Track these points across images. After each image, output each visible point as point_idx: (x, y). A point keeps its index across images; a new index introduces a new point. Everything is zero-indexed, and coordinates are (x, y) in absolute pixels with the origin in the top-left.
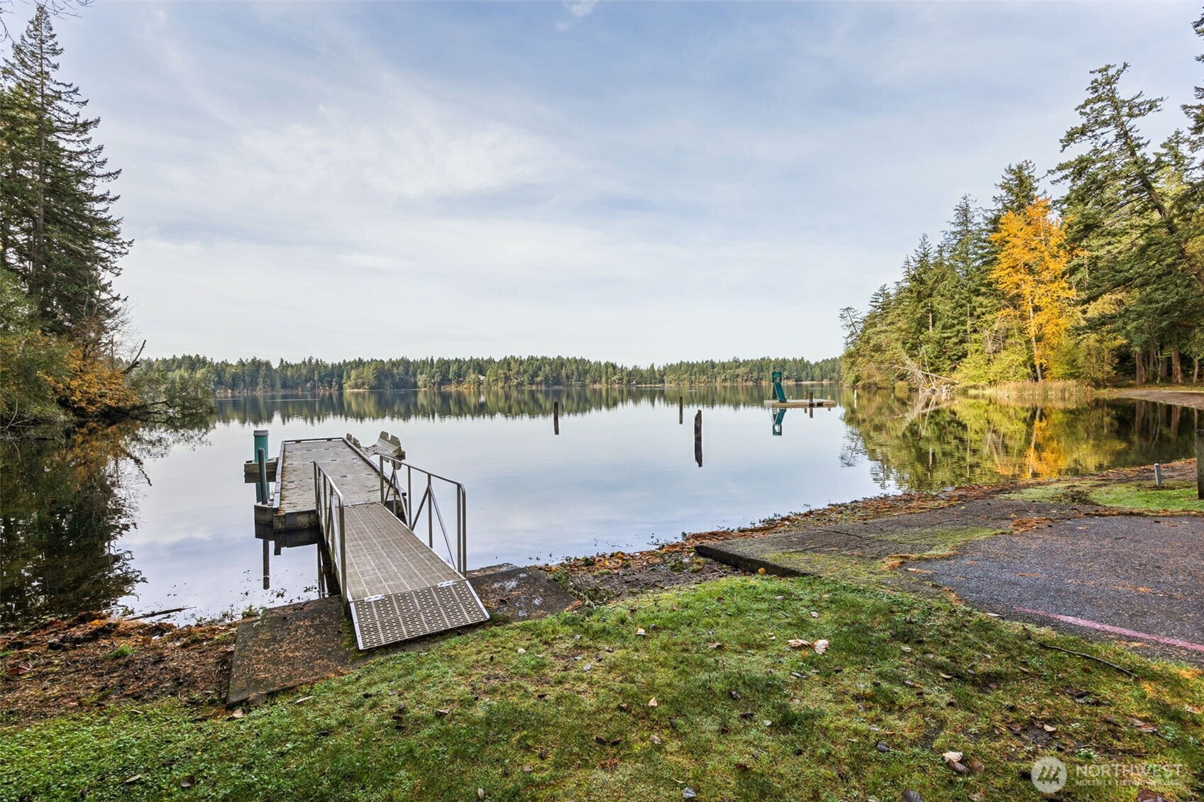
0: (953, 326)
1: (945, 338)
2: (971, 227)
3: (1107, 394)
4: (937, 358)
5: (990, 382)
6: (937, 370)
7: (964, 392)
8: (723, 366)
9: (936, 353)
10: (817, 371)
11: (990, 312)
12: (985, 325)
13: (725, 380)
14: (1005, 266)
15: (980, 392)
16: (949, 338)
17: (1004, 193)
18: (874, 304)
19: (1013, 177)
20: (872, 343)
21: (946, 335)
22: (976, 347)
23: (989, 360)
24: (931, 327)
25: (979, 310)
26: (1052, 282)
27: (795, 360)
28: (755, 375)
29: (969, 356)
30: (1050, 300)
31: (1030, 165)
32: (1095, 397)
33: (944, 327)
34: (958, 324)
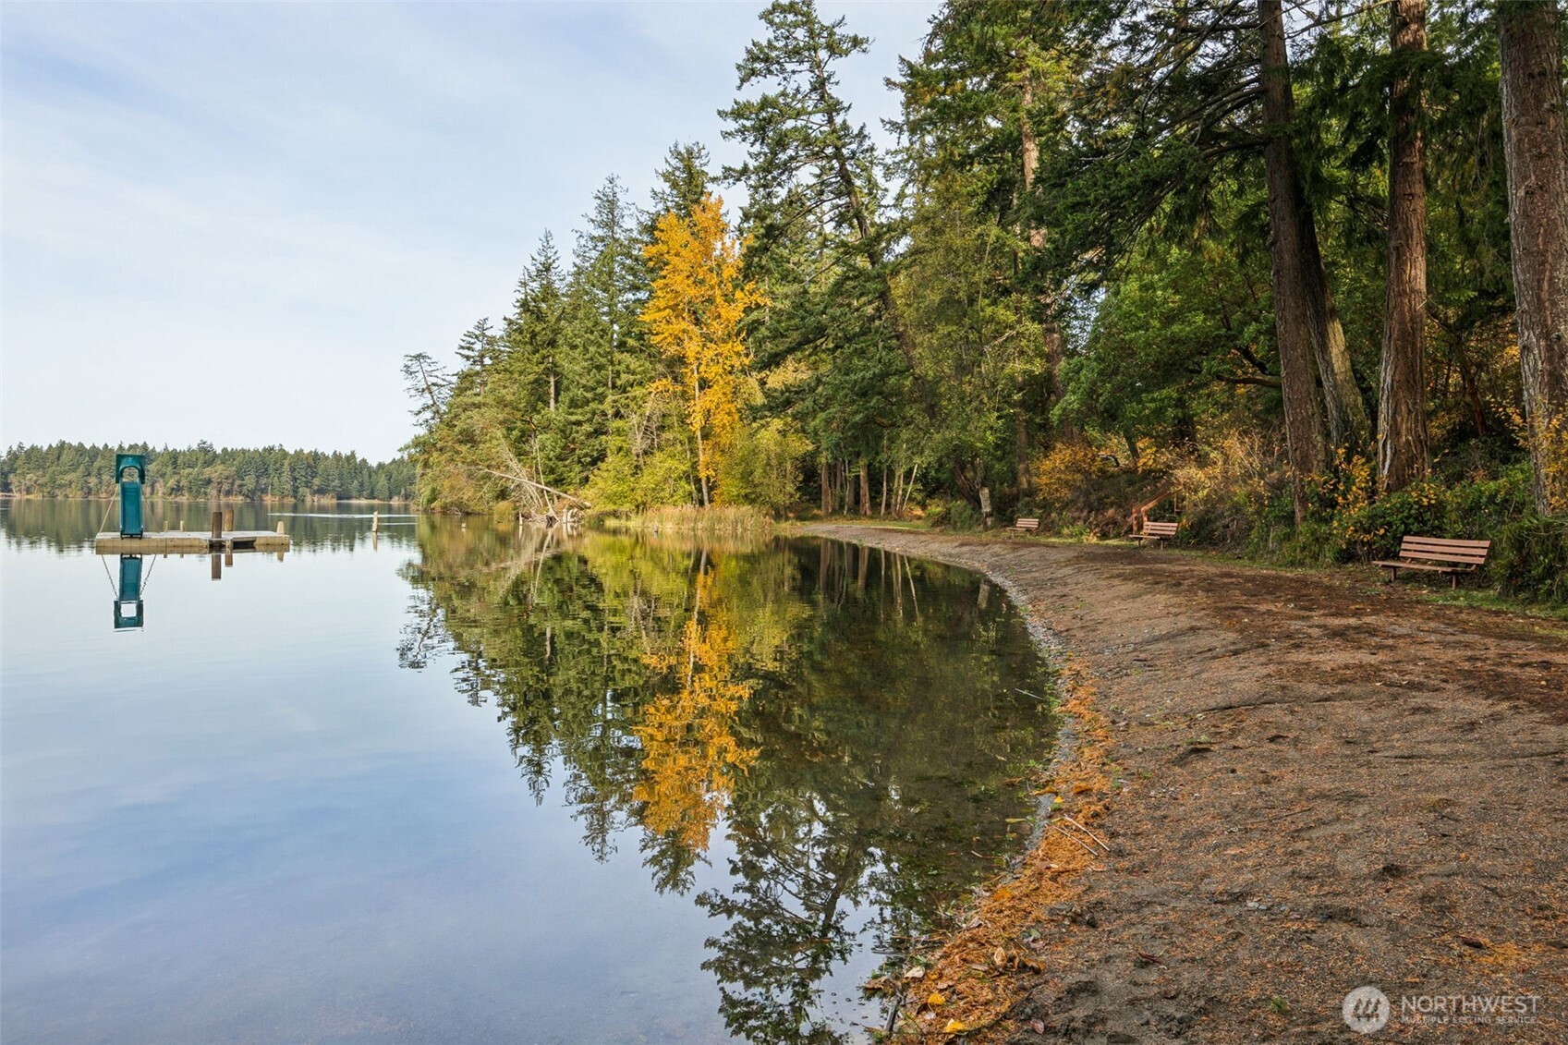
0: (587, 402)
1: (574, 423)
2: (620, 235)
3: (792, 529)
4: (559, 458)
5: (638, 507)
6: (558, 482)
7: (598, 524)
8: (174, 458)
9: (558, 450)
10: (382, 482)
11: (641, 384)
12: (632, 405)
13: (177, 490)
14: (662, 304)
15: (622, 523)
16: (579, 423)
17: (666, 187)
18: (466, 352)
19: (680, 165)
20: (460, 425)
21: (573, 418)
22: (619, 444)
23: (637, 467)
24: (552, 402)
25: (624, 377)
26: (724, 341)
27: (337, 456)
28: (250, 482)
29: (609, 459)
30: (721, 371)
31: (703, 152)
32: (775, 533)
33: (574, 404)
34: (594, 400)
